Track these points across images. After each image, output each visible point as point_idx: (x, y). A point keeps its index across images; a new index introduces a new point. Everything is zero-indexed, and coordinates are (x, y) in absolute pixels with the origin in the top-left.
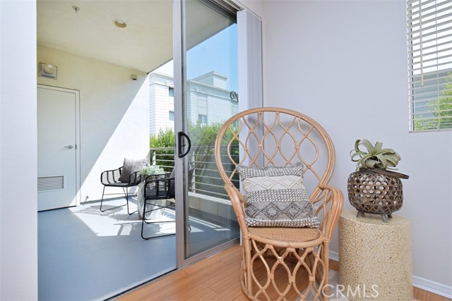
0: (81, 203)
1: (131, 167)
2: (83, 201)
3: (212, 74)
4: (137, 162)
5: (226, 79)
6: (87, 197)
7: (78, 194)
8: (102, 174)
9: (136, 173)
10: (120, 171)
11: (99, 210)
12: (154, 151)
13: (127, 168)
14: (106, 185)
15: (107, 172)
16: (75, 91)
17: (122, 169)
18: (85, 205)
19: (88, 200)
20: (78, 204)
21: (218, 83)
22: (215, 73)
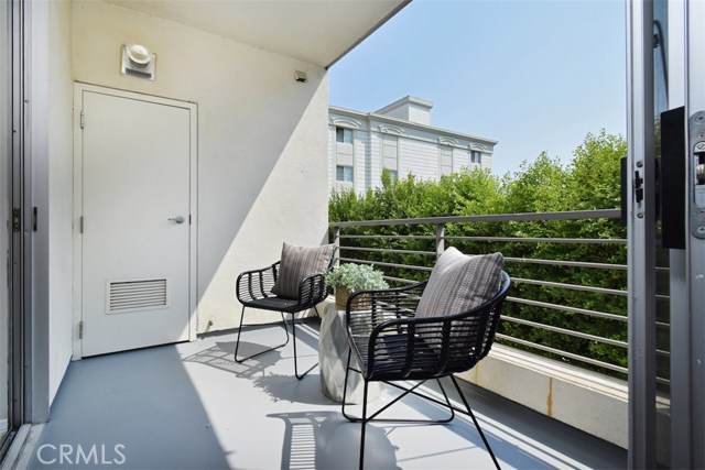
0: (198, 336)
1: (299, 264)
2: (202, 331)
3: (406, 101)
4: (311, 253)
5: (429, 108)
6: (210, 324)
7: (193, 319)
8: (240, 278)
9: (312, 279)
10: (275, 271)
11: (232, 357)
12: (337, 228)
13: (290, 265)
14: (246, 304)
15: (250, 273)
16: (187, 105)
17: (278, 268)
18: (206, 339)
19: (212, 329)
20: (193, 337)
21: (416, 116)
22: (411, 99)
